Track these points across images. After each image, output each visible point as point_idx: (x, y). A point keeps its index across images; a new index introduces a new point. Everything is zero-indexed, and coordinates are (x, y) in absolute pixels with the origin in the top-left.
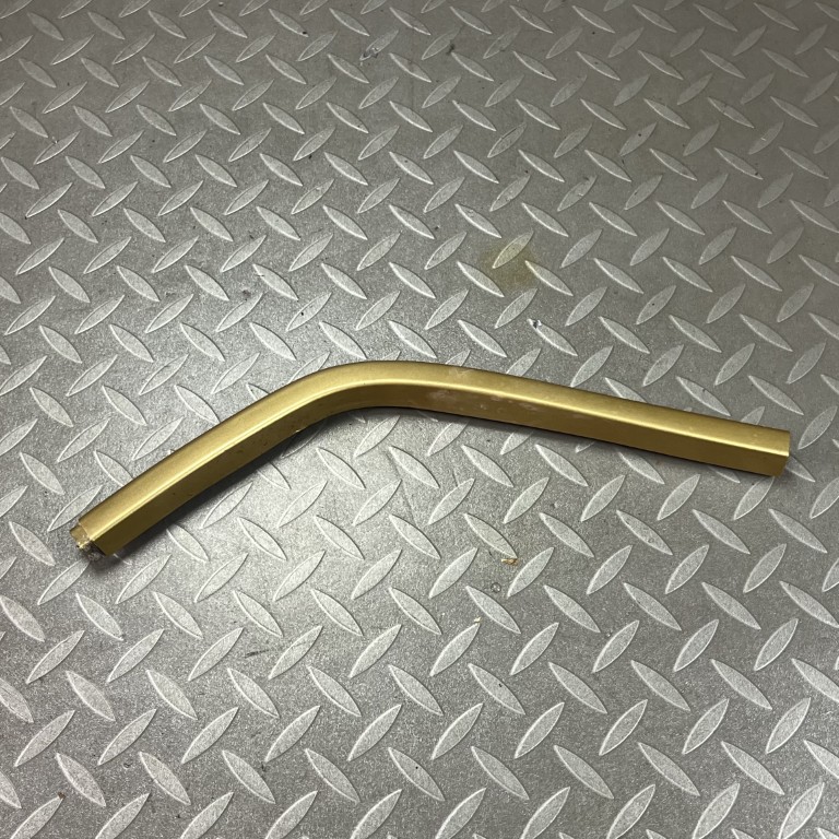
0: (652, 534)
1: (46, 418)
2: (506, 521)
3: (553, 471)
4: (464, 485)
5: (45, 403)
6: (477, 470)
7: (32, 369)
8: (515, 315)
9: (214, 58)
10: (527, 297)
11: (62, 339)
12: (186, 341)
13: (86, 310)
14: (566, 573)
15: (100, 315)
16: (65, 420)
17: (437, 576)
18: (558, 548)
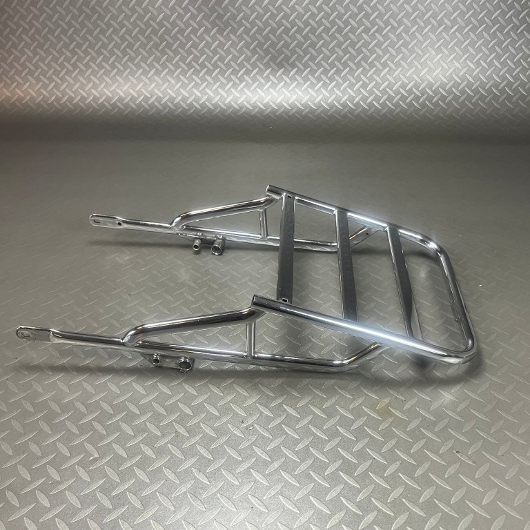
0: (449, 509)
1: (203, 456)
2: (389, 501)
3: (407, 483)
4: (371, 487)
5: (202, 451)
6: (375, 481)
7: (197, 438)
8: (387, 425)
9: (266, 336)
10: (391, 420)
11: (209, 428)
12: (258, 430)
13: (219, 418)
14: (416, 522)
15: (224, 420)
16: (210, 457)
17: (361, 521)
18: (411, 512)
